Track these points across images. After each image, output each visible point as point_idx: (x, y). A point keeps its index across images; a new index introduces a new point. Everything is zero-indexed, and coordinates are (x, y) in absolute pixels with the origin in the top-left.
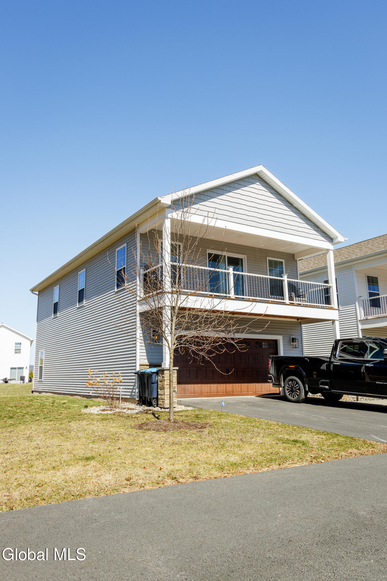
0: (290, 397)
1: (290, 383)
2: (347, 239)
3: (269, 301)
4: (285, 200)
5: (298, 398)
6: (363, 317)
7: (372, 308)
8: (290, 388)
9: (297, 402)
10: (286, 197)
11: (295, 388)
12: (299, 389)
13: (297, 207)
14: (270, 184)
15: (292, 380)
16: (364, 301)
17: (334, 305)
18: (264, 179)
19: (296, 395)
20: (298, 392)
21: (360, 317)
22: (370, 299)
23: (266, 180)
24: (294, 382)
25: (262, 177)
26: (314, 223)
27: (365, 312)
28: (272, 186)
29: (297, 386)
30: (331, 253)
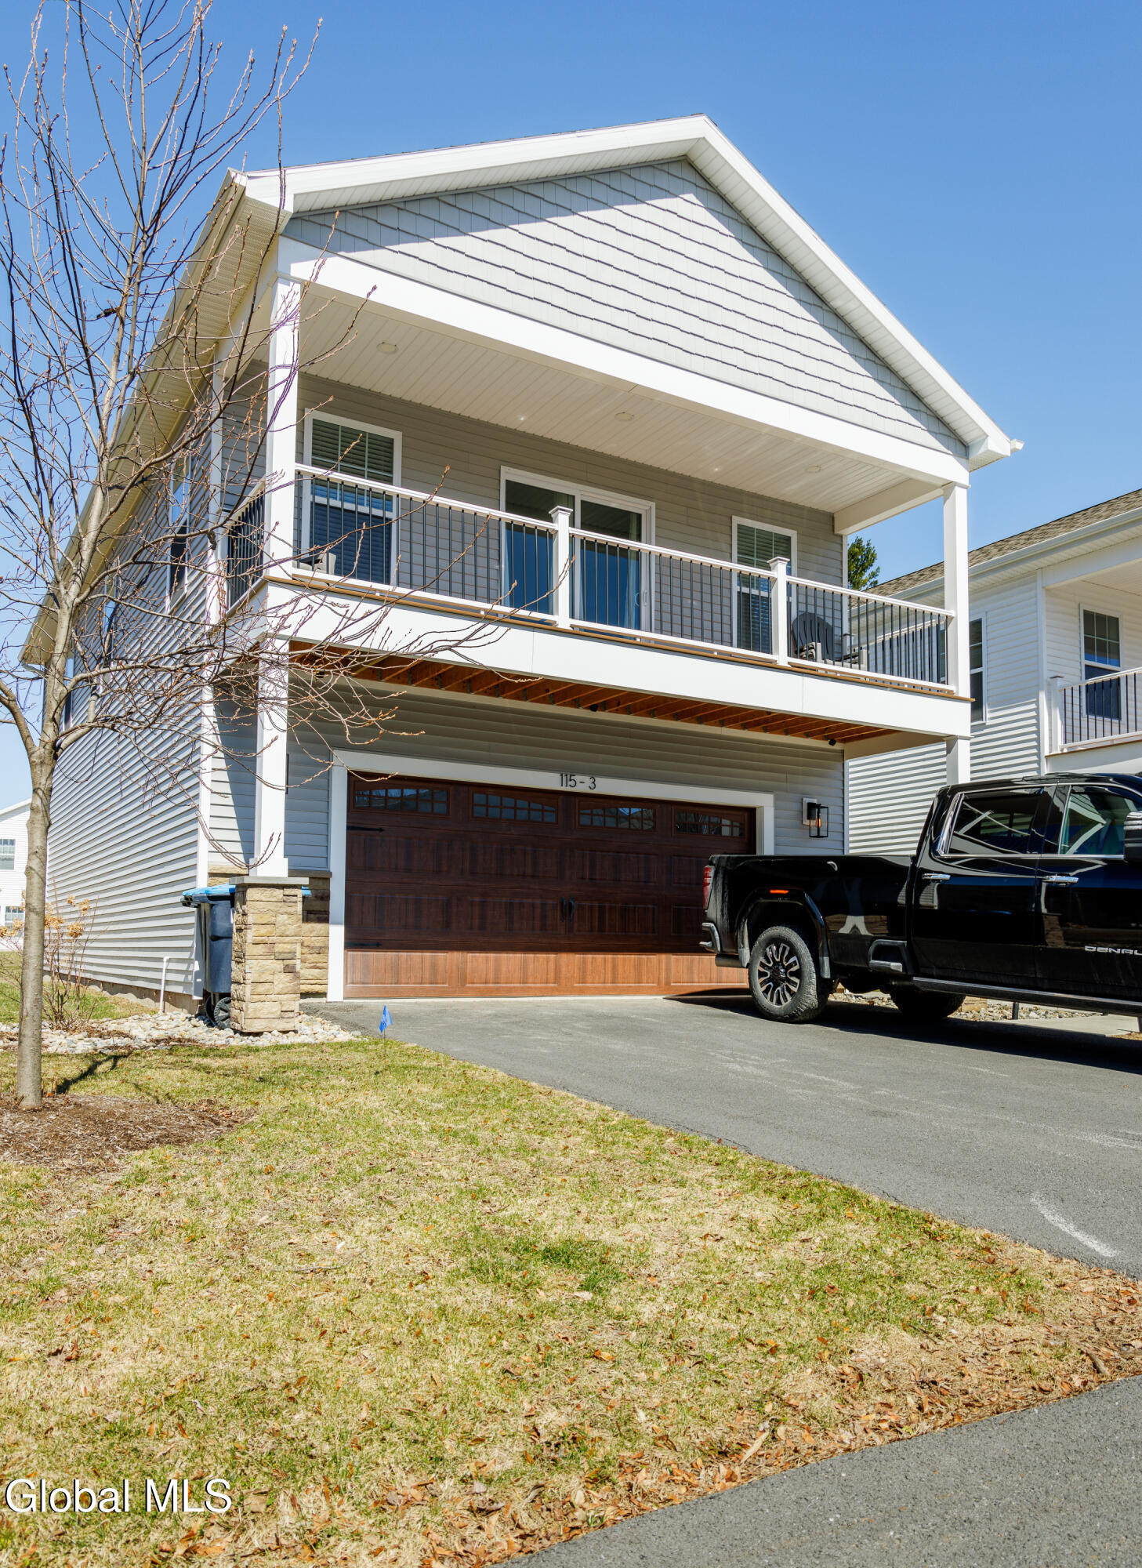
0: (766, 1002)
1: (769, 953)
2: (1019, 446)
3: (712, 651)
4: (794, 276)
5: (794, 1005)
6: (1060, 746)
7: (1092, 717)
8: (769, 968)
9: (791, 1018)
10: (799, 267)
11: (787, 969)
12: (798, 974)
13: (841, 312)
14: (739, 205)
15: (776, 941)
16: (1069, 692)
17: (957, 685)
18: (715, 180)
19: (787, 995)
20: (794, 983)
21: (1051, 745)
22: (1087, 686)
23: (723, 189)
24: (784, 948)
25: (708, 172)
26: (903, 381)
27: (1069, 729)
28: (747, 213)
29: (792, 960)
30: (960, 496)
